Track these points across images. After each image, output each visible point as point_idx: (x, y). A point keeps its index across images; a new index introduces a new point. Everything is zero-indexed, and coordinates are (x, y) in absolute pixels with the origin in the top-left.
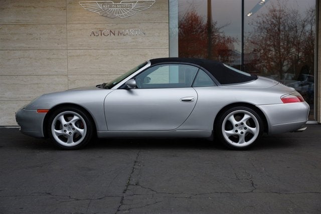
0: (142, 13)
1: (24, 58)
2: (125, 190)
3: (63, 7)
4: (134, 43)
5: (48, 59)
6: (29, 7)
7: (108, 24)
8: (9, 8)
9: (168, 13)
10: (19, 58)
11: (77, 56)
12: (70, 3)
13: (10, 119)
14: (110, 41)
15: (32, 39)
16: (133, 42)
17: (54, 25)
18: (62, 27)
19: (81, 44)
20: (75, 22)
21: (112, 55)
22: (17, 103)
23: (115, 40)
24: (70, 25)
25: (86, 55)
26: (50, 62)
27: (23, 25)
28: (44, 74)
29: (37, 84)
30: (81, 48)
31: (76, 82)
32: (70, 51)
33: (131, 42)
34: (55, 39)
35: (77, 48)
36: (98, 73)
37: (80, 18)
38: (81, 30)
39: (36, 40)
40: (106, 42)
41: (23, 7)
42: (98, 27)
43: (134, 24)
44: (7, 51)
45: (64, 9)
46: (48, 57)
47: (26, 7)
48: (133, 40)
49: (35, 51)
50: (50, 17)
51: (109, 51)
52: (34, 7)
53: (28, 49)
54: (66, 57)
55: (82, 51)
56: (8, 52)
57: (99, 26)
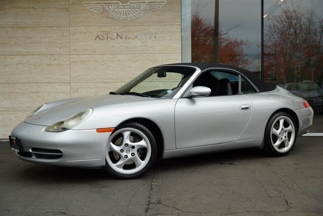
0: (152, 15)
1: (22, 64)
2: (147, 209)
3: (65, 8)
4: (143, 48)
5: (49, 65)
6: (29, 8)
7: (115, 27)
8: (6, 9)
9: (180, 15)
10: (17, 64)
11: (81, 62)
12: (73, 4)
13: (6, 131)
14: (117, 45)
15: (31, 43)
16: (142, 46)
17: (55, 28)
18: (64, 30)
19: (85, 48)
20: (78, 25)
21: (119, 60)
22: (14, 114)
23: (122, 45)
24: (73, 28)
25: (90, 61)
26: (51, 68)
27: (22, 28)
28: (43, 81)
29: (37, 92)
30: (86, 53)
31: (80, 90)
32: (74, 56)
33: (140, 47)
34: (57, 43)
35: (81, 53)
36: (104, 81)
37: (83, 20)
38: (85, 33)
39: (35, 44)
40: (113, 46)
41: (22, 8)
42: (103, 30)
43: (143, 27)
44: (3, 57)
45: (67, 11)
46: (49, 63)
47: (25, 8)
48: (142, 44)
49: (35, 56)
50: (51, 18)
51: (116, 56)
52: (34, 8)
53: (26, 54)
54: (68, 63)
55: (87, 56)
56: (5, 58)
57: (105, 29)
